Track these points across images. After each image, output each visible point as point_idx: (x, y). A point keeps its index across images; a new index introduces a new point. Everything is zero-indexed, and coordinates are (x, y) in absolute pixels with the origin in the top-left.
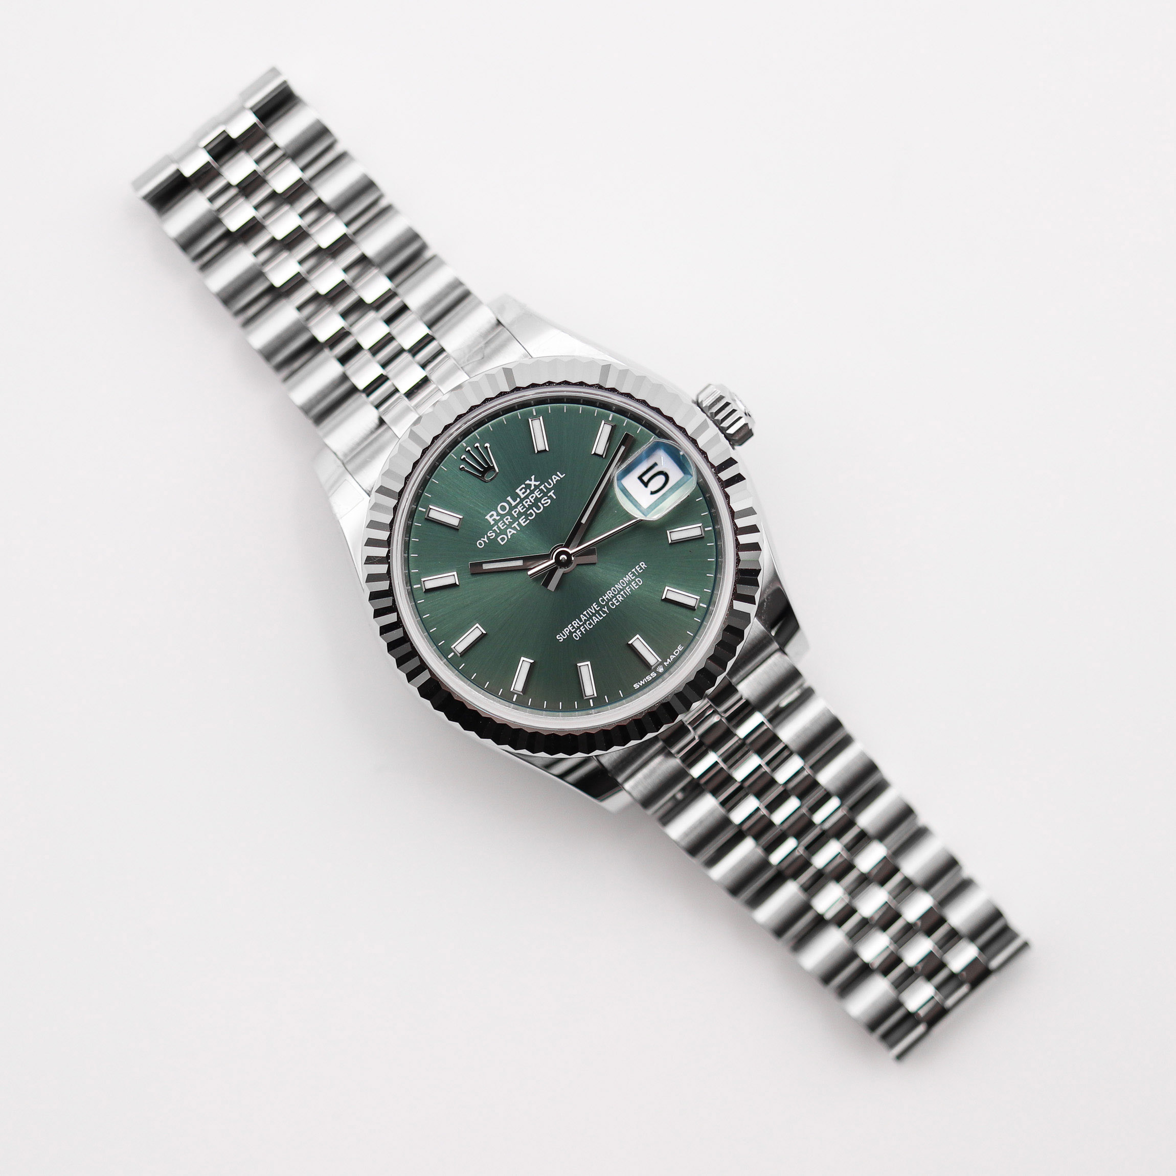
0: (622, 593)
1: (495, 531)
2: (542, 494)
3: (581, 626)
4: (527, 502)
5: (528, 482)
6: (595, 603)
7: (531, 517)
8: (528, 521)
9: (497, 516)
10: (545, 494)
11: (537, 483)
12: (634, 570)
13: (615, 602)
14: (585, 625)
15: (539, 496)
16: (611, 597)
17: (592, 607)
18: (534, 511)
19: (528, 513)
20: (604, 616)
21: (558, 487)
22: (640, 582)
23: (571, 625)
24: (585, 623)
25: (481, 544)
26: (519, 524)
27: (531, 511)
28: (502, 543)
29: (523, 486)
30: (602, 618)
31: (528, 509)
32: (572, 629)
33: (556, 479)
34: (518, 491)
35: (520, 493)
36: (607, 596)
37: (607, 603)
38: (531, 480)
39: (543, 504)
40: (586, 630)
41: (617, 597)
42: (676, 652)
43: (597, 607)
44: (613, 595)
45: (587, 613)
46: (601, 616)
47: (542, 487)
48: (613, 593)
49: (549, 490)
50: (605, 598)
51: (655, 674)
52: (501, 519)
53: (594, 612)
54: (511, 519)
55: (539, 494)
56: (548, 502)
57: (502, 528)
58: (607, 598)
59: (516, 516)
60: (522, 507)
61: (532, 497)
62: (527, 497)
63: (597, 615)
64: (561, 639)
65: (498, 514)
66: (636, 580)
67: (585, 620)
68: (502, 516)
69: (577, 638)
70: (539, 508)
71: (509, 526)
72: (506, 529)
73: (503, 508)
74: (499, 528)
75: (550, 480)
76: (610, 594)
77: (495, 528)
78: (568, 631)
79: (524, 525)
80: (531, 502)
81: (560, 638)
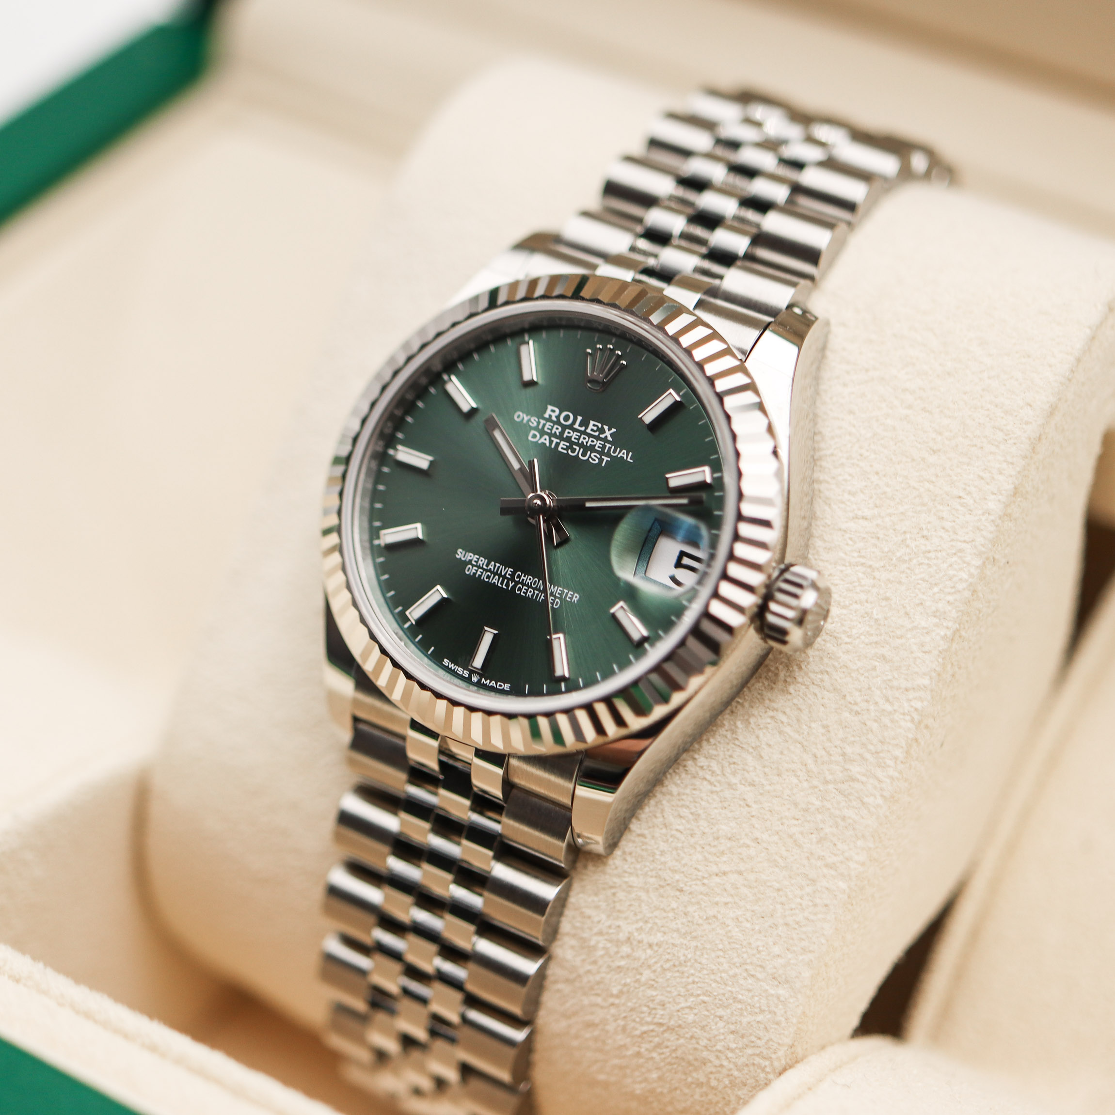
0: (536, 592)
1: (539, 423)
2: (600, 450)
3: (482, 568)
4: (584, 438)
5: (606, 428)
6: (512, 570)
7: (571, 452)
8: (565, 452)
9: (556, 417)
10: (602, 453)
11: (609, 438)
12: (566, 591)
13: (523, 590)
14: (484, 572)
15: (596, 448)
16: (527, 583)
17: (507, 568)
18: (578, 451)
19: (574, 447)
20: (504, 587)
21: (617, 462)
22: (556, 605)
23: (478, 557)
24: (487, 571)
25: (519, 417)
26: (557, 444)
27: (578, 448)
28: (530, 438)
29: (600, 425)
30: (501, 586)
31: (577, 444)
32: (475, 561)
33: (623, 456)
34: (592, 423)
35: (591, 426)
36: (525, 579)
37: (517, 583)
38: (609, 430)
39: (590, 456)
40: (480, 576)
41: (530, 589)
42: (500, 686)
43: (509, 574)
44: (530, 584)
45: (499, 567)
46: (502, 583)
47: (608, 445)
48: (531, 583)
49: (608, 455)
50: (522, 577)
51: (467, 676)
52: (554, 423)
53: (503, 574)
54: (559, 433)
55: (599, 447)
56: (595, 460)
57: (546, 429)
58: (523, 580)
59: (565, 436)
60: (577, 437)
61: (593, 441)
62: (590, 436)
63: (501, 579)
64: (458, 555)
65: (558, 417)
66: (557, 600)
67: (491, 569)
68: (558, 422)
69: (468, 571)
70: (584, 455)
71: (551, 435)
72: (547, 434)
73: (567, 418)
74: (544, 425)
75: (619, 449)
76: (528, 579)
77: (542, 422)
78: (471, 558)
79: (560, 449)
80: (587, 443)
81: (460, 554)
